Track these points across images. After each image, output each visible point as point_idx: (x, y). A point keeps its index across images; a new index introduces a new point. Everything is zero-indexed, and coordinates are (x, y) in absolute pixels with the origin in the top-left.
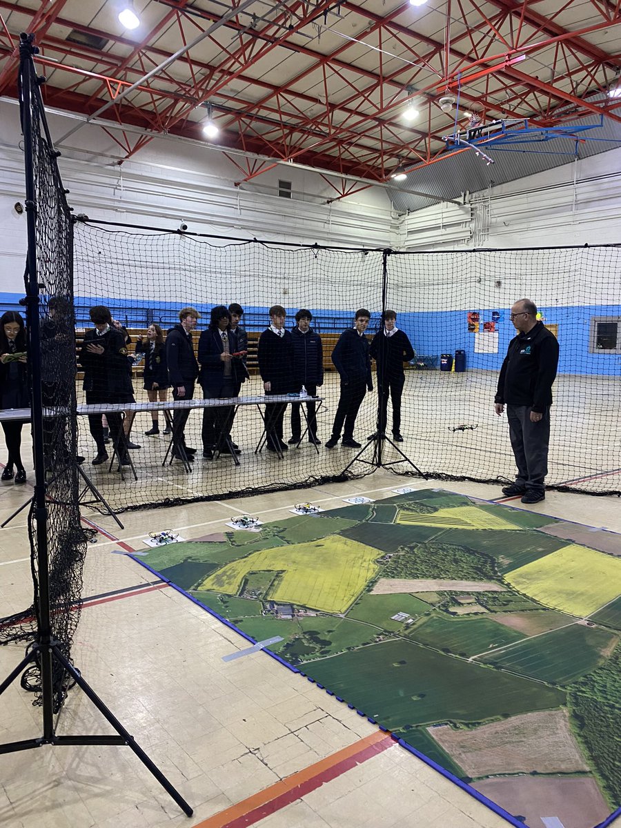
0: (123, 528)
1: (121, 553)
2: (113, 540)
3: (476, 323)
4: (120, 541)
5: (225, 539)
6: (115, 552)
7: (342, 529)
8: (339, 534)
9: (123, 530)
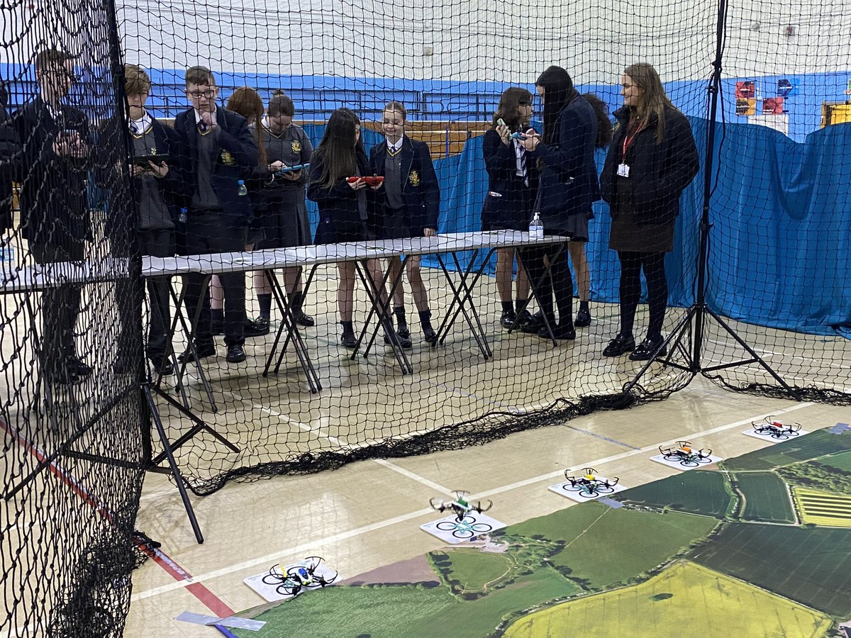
0: (201, 541)
1: (199, 619)
2: (179, 577)
3: (750, 101)
4: (195, 580)
5: (433, 574)
6: (185, 617)
7: (692, 542)
8: (690, 557)
9: (201, 547)
